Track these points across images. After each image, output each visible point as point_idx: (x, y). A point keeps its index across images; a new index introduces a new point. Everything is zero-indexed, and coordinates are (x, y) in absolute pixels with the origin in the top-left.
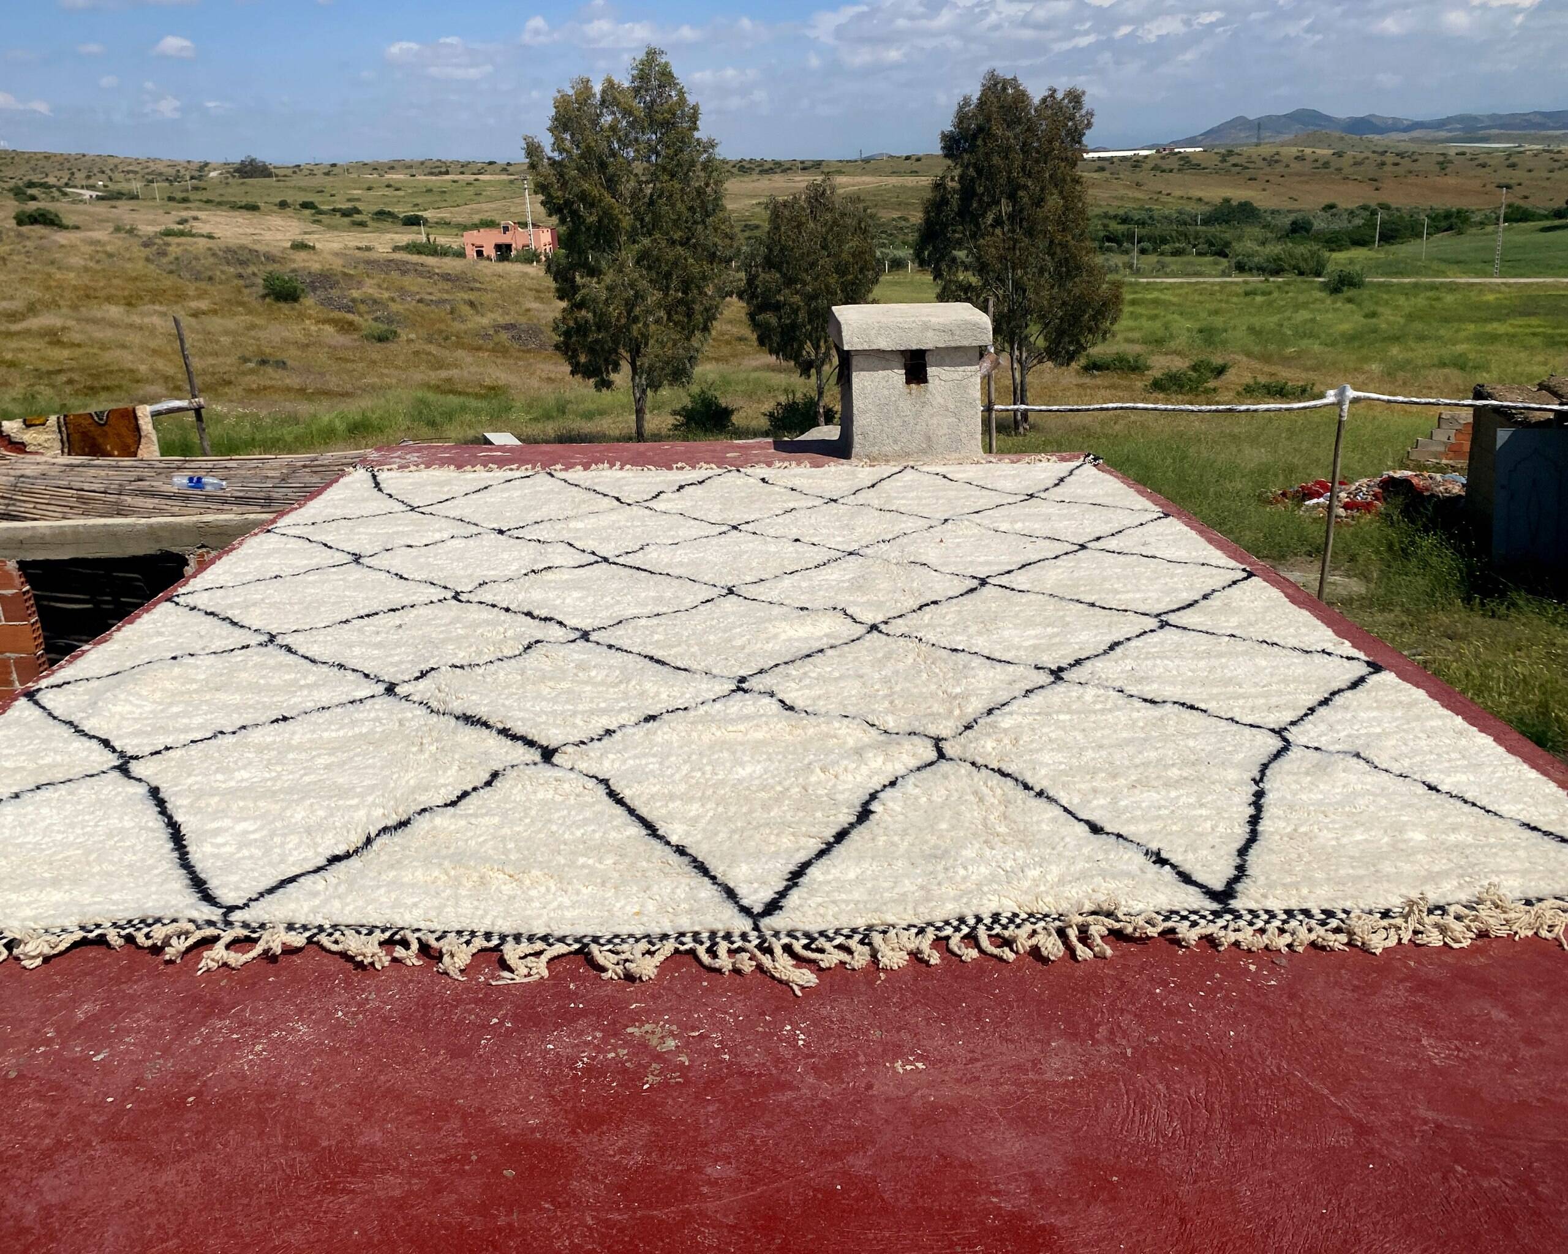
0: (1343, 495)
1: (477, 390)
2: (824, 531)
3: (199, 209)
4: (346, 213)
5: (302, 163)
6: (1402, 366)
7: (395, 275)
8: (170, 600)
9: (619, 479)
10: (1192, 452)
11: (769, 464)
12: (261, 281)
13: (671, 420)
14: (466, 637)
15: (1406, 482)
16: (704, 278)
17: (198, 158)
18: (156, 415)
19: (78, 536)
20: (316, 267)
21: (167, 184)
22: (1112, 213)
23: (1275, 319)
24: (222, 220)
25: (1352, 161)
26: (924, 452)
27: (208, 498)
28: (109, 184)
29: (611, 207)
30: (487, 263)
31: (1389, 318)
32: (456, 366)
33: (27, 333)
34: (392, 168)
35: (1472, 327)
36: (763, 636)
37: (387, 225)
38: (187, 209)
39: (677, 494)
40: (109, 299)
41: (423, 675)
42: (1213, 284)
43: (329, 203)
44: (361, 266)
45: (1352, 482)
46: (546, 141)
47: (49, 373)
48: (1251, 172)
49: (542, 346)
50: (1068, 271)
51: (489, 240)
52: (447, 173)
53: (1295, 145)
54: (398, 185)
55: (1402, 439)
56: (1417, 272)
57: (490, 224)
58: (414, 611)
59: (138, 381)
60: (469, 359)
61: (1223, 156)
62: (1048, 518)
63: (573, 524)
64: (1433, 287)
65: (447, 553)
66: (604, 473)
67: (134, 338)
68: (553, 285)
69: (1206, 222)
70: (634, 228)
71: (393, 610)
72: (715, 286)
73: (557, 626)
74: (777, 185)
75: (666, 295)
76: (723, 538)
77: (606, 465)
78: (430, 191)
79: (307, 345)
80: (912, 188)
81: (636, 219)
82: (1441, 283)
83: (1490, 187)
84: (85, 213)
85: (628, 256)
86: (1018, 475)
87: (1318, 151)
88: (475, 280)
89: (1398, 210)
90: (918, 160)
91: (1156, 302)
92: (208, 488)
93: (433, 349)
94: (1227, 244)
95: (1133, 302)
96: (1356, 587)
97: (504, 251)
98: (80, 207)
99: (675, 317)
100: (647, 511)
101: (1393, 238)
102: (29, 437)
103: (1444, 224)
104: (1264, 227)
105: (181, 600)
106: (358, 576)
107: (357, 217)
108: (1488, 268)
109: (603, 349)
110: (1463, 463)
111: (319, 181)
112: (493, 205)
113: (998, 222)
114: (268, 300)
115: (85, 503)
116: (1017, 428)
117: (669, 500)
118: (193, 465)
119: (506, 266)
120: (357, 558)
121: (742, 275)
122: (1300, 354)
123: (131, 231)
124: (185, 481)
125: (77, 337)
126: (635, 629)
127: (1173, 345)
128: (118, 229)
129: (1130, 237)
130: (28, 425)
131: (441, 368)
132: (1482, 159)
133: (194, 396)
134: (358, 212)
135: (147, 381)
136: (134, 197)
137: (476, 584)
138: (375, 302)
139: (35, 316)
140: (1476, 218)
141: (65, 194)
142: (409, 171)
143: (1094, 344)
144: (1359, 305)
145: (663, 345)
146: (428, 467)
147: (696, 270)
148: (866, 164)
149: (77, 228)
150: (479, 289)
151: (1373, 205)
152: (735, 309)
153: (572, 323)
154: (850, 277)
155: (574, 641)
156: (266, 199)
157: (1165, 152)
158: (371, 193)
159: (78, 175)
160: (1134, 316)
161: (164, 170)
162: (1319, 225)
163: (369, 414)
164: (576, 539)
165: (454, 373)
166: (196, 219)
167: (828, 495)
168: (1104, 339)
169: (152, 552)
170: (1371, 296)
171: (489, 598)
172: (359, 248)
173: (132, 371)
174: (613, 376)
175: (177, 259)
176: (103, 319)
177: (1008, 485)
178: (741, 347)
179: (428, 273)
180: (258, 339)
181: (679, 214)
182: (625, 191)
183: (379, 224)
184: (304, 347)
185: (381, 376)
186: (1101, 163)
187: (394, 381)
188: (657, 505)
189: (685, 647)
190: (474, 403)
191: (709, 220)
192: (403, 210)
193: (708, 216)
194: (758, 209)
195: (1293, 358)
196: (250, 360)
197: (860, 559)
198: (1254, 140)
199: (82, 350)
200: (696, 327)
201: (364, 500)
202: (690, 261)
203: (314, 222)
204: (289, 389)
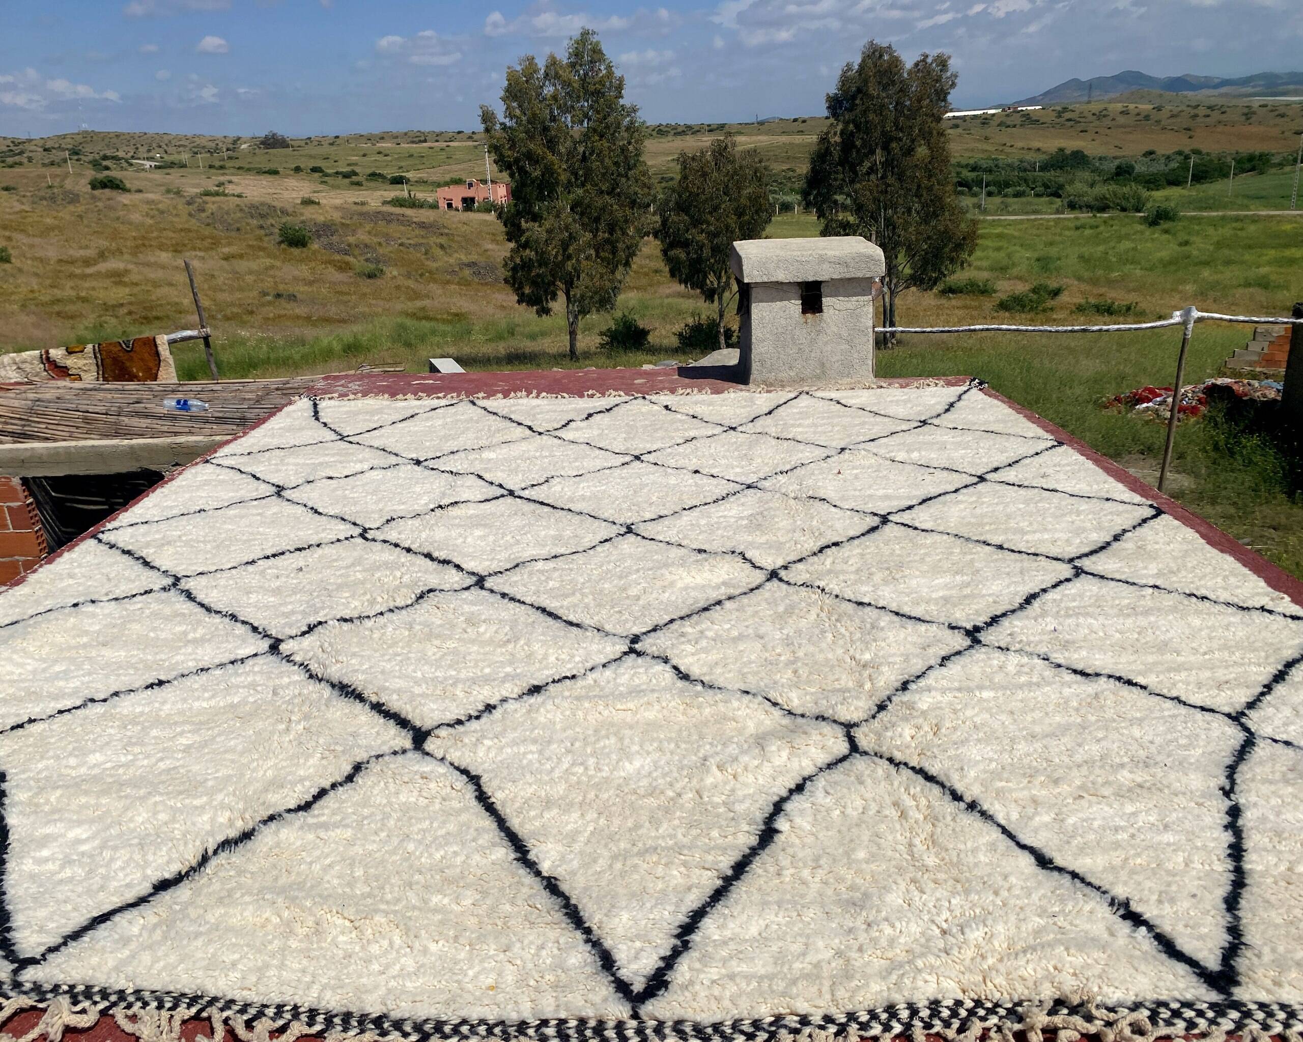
1: (445, 316)
2: (723, 462)
3: (233, 175)
4: (346, 176)
5: (312, 136)
7: (382, 224)
8: (95, 536)
9: (533, 408)
11: (673, 391)
12: (277, 231)
13: (598, 340)
14: (363, 582)
15: (1227, 388)
16: (626, 221)
17: (233, 134)
18: (172, 342)
20: (321, 219)
21: (208, 155)
22: (964, 162)
23: (1101, 248)
24: (250, 183)
25: (1169, 114)
26: (818, 378)
27: (192, 418)
28: (166, 157)
29: (553, 164)
30: (453, 213)
31: (1200, 246)
32: (429, 297)
33: (98, 274)
34: (382, 138)
35: (1272, 253)
36: (659, 584)
37: (378, 184)
38: (223, 174)
39: (585, 423)
40: (161, 247)
41: (311, 629)
42: (1048, 220)
43: (333, 167)
44: (355, 217)
46: (500, 110)
47: (114, 307)
48: (1082, 126)
49: (496, 280)
50: (933, 210)
51: (457, 194)
52: (425, 141)
53: (1120, 102)
54: (387, 152)
56: (1224, 207)
57: (458, 182)
58: (319, 551)
59: (181, 312)
60: (440, 292)
61: (1059, 112)
62: (943, 447)
63: (486, 455)
64: (1238, 219)
65: (363, 485)
66: (521, 401)
67: (178, 277)
68: (504, 229)
69: (1043, 168)
70: (569, 181)
71: (299, 550)
72: (635, 227)
73: (454, 571)
74: (688, 144)
75: (595, 236)
76: (626, 471)
77: (524, 393)
78: (411, 156)
79: (313, 282)
80: (798, 145)
81: (572, 173)
82: (1246, 216)
83: (1287, 133)
84: (147, 179)
85: (564, 204)
86: (909, 401)
87: (1140, 106)
88: (444, 227)
89: (1208, 154)
90: (804, 121)
91: (1000, 236)
93: (411, 283)
94: (1061, 187)
95: (987, 237)
97: (468, 203)
98: (142, 174)
99: (602, 254)
100: (556, 441)
101: (1204, 178)
102: (71, 362)
103: (1248, 166)
104: (1093, 171)
105: (103, 536)
106: (275, 509)
107: (354, 178)
108: (1286, 202)
109: (543, 281)
110: (1275, 370)
111: (326, 150)
112: (459, 166)
113: (872, 170)
114: (283, 246)
115: (88, 424)
116: (887, 344)
117: (577, 429)
118: (185, 388)
119: (471, 215)
120: (279, 490)
121: (657, 218)
122: (1124, 278)
123: (178, 193)
124: (174, 403)
125: (135, 277)
126: (531, 574)
127: (1015, 271)
128: (168, 191)
129: (979, 183)
130: (70, 352)
131: (416, 299)
132: (1282, 110)
133: (203, 327)
134: (356, 174)
135: (188, 312)
136: (184, 166)
137: (384, 519)
138: (366, 246)
139: (104, 261)
140: (1276, 160)
141: (131, 165)
142: (395, 140)
143: (954, 272)
145: (591, 277)
146: (365, 395)
147: (619, 215)
148: (761, 126)
149: (140, 191)
150: (447, 234)
151: (1187, 150)
152: (651, 247)
154: (747, 218)
155: (467, 588)
156: (285, 165)
157: (1010, 111)
158: (365, 159)
159: (141, 149)
161: (207, 144)
162: (1139, 168)
163: (360, 337)
164: (486, 470)
165: (426, 303)
166: (230, 182)
167: (727, 423)
168: (962, 268)
169: (134, 469)
170: (1184, 228)
171: (393, 536)
172: (355, 203)
174: (551, 304)
175: (212, 214)
176: (155, 263)
178: (658, 277)
179: (408, 222)
180: (274, 277)
181: (607, 168)
182: (563, 150)
183: (372, 184)
184: (311, 283)
185: (370, 305)
186: (955, 122)
187: (380, 310)
188: (566, 434)
189: (578, 595)
190: (442, 327)
191: (631, 173)
192: (390, 172)
193: (630, 169)
194: (672, 165)
195: (1117, 281)
196: (268, 294)
197: (759, 494)
198: (1086, 99)
199: (139, 288)
200: (619, 262)
201: (301, 429)
202: (615, 207)
203: (322, 182)
204: (299, 317)
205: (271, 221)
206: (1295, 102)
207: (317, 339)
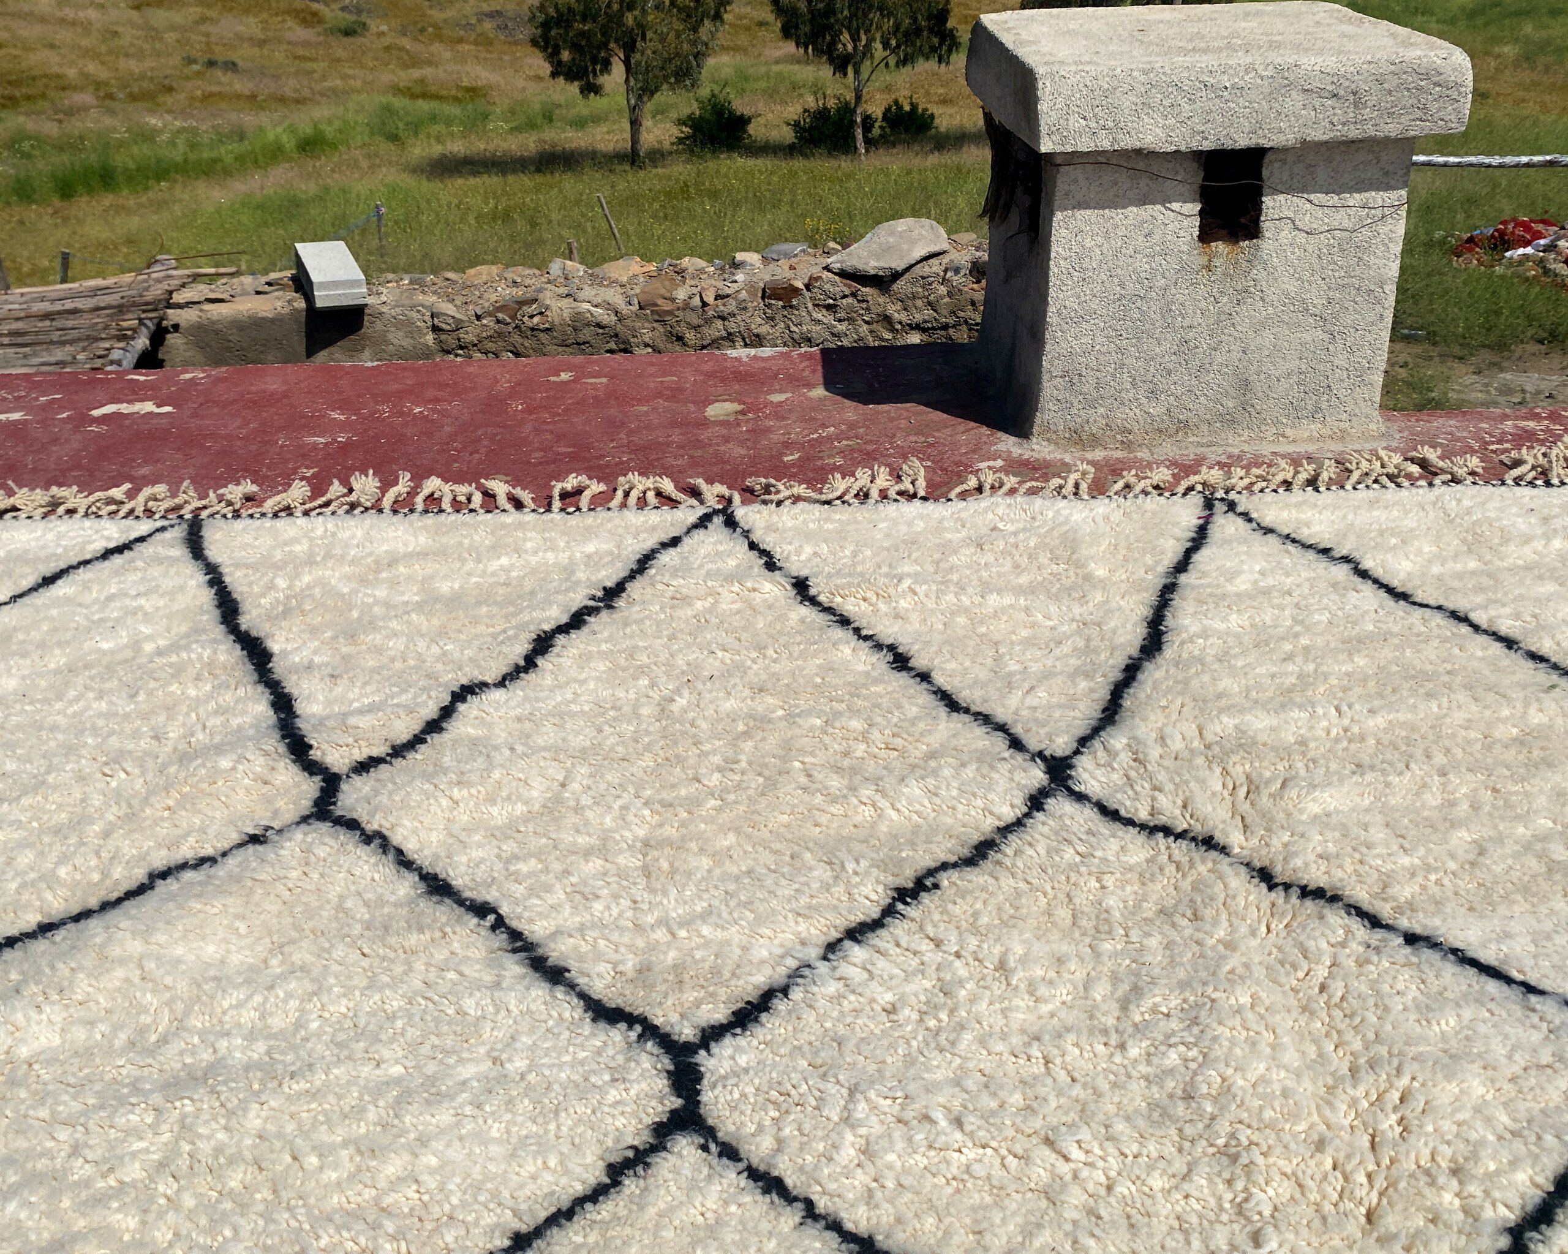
1: (453, 93)
13: (674, 132)
32: (430, 63)
60: (448, 55)
79: (264, 42)
93: (406, 43)
109: (590, 44)
131: (413, 66)
135: (75, 88)
145: (664, 38)
153: (551, 12)
165: (428, 72)
173: (58, 76)
174: (603, 79)
178: (763, 34)
180: (208, 35)
184: (262, 43)
185: (344, 77)
187: (359, 84)
190: (448, 110)
196: (195, 61)
200: (706, 14)
204: (239, 96)
207: (261, 129)
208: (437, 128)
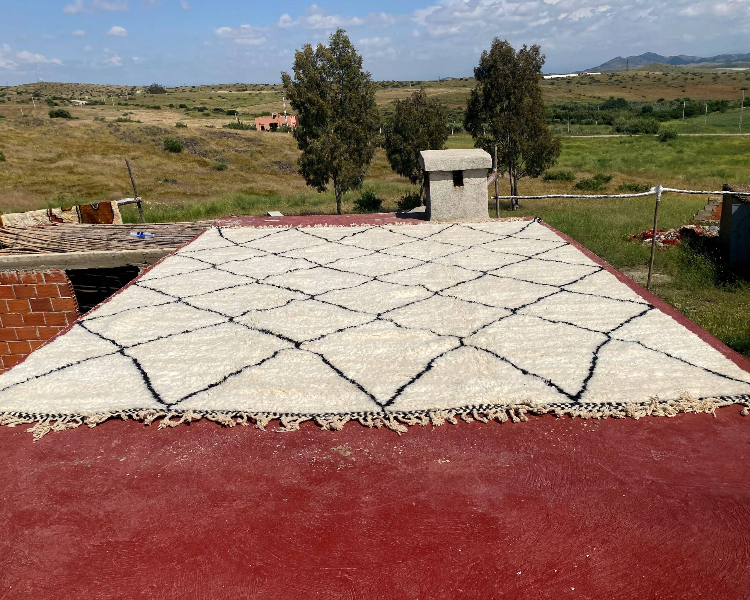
0: (662, 237)
1: (264, 192)
2: (417, 252)
3: (133, 109)
4: (200, 110)
5: (179, 86)
6: (694, 176)
7: (224, 139)
8: (135, 284)
9: (327, 231)
10: (593, 217)
11: (393, 224)
12: (163, 143)
13: (353, 206)
14: (262, 298)
15: (691, 230)
16: (366, 138)
17: (131, 85)
18: (120, 205)
19: (90, 259)
20: (188, 135)
21: (117, 97)
22: (558, 104)
23: (634, 154)
24: (143, 114)
25: (671, 78)
26: (463, 217)
27: (146, 242)
28: (92, 98)
29: (323, 105)
30: (266, 133)
31: (688, 153)
32: (254, 181)
33: (58, 167)
34: (221, 88)
35: (727, 157)
36: (389, 297)
37: (220, 115)
38: (127, 109)
39: (352, 237)
40: (95, 152)
41: (244, 313)
42: (605, 138)
43: (192, 105)
44: (209, 135)
45: (667, 230)
46: (292, 75)
47: (69, 187)
48: (623, 84)
49: (293, 172)
50: (535, 133)
51: (267, 121)
52: (246, 90)
53: (645, 70)
54: (224, 96)
55: (691, 210)
56: (702, 131)
57: (267, 114)
58: (240, 288)
59: (109, 190)
60: (260, 178)
61: (610, 76)
62: (516, 245)
63: (307, 251)
64: (710, 138)
65: (252, 263)
66: (320, 228)
67: (106, 170)
68: (297, 142)
69: (602, 108)
70: (333, 116)
71: (231, 287)
72: (372, 142)
73: (301, 294)
74: (400, 93)
75: (349, 147)
76: (372, 256)
77: (321, 225)
78: (238, 98)
79: (186, 173)
80: (463, 94)
81: (334, 110)
82: (714, 136)
83: (737, 89)
84: (80, 111)
85: (331, 128)
86: (504, 227)
87: (656, 73)
88: (261, 141)
89: (694, 101)
90: (466, 80)
91: (578, 147)
92: (146, 237)
93: (243, 173)
94: (612, 119)
95: (568, 147)
96: (667, 279)
97: (274, 127)
98: (78, 109)
99: (354, 157)
100: (339, 245)
101: (692, 114)
102: (64, 215)
103: (715, 108)
104: (630, 110)
105: (140, 284)
106: (215, 273)
107: (206, 112)
108: (736, 129)
109: (320, 172)
110: (718, 221)
111: (187, 95)
112: (268, 105)
113: (502, 110)
114: (166, 151)
115: (92, 244)
116: (513, 207)
117: (348, 240)
119: (275, 134)
120: (214, 266)
121: (384, 136)
122: (646, 171)
123: (102, 120)
124: (136, 234)
125: (80, 170)
126: (334, 294)
127: (587, 167)
128: (96, 119)
129: (566, 116)
130: (63, 210)
131: (247, 182)
132: (734, 76)
133: (137, 196)
134: (206, 109)
135: (114, 190)
136: (102, 104)
137: (265, 276)
138: (216, 152)
139: (61, 160)
140: (731, 104)
141: (71, 103)
142: (229, 89)
143: (548, 167)
144: (674, 147)
145: (348, 170)
146: (243, 226)
147: (362, 135)
148: (442, 83)
149: (77, 118)
150: (263, 145)
151: (682, 99)
152: (380, 153)
153: (306, 161)
154: (434, 137)
155: (308, 300)
156: (163, 103)
157: (583, 75)
158: (211, 100)
159: (76, 93)
160: (568, 154)
161: (115, 90)
162: (656, 108)
163: (216, 204)
164: (308, 257)
165: (253, 184)
166: (131, 113)
167: (419, 237)
168: (553, 165)
169: (124, 266)
170: (680, 143)
171: (271, 282)
172: (207, 127)
173: (106, 185)
174: (326, 185)
175: (124, 132)
176: (92, 162)
177: (500, 232)
178: (385, 171)
179: (239, 138)
180: (163, 170)
181: (354, 108)
182: (329, 98)
183: (216, 115)
184: (184, 173)
185: (220, 186)
186: (552, 81)
187: (226, 189)
188: (344, 242)
189: (355, 302)
190: (263, 199)
191: (368, 111)
192: (227, 108)
193: (367, 109)
194: (391, 105)
195: (642, 173)
196: (160, 180)
197: (432, 264)
198: (625, 68)
199: (83, 176)
200: (363, 162)
201: (216, 241)
202: (360, 130)
203: (186, 114)
204: (178, 193)
205: (159, 137)
206: (741, 71)
207: (191, 206)
208: (260, 205)
